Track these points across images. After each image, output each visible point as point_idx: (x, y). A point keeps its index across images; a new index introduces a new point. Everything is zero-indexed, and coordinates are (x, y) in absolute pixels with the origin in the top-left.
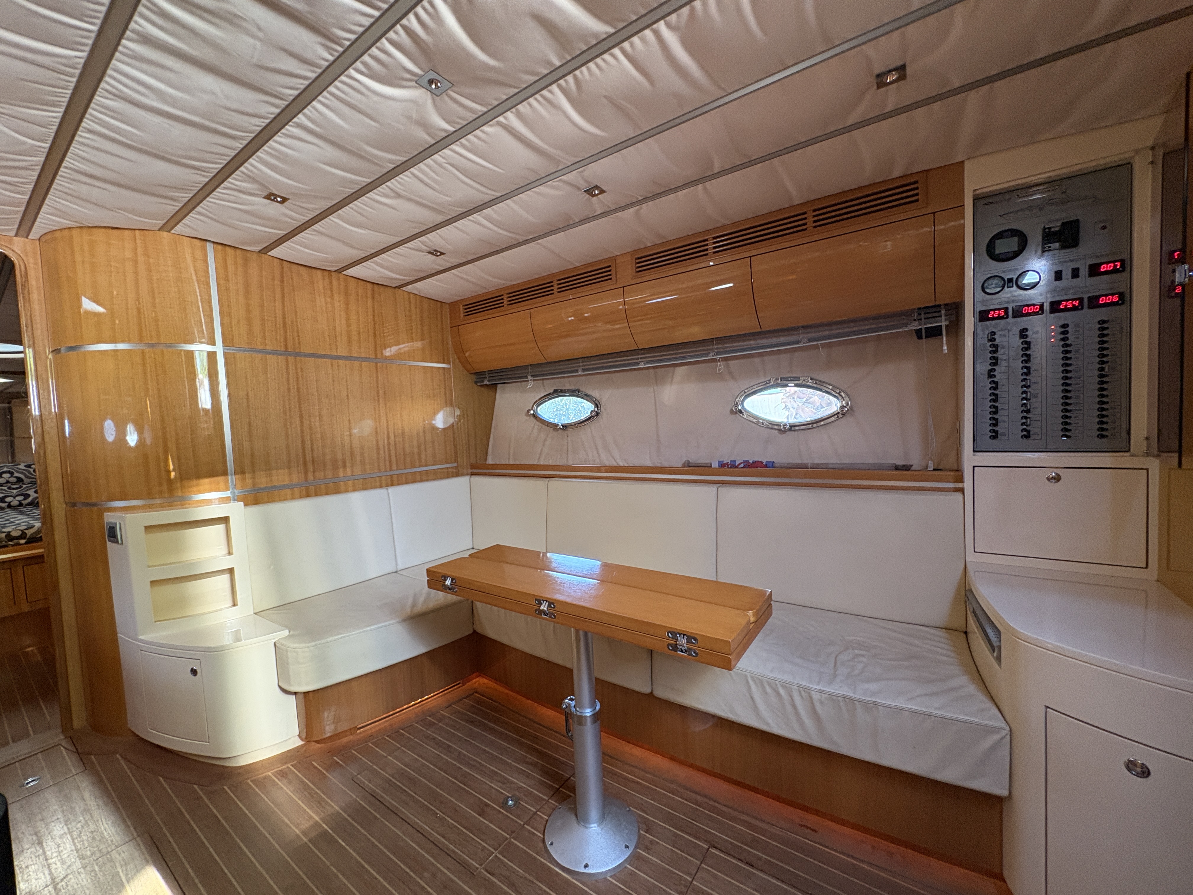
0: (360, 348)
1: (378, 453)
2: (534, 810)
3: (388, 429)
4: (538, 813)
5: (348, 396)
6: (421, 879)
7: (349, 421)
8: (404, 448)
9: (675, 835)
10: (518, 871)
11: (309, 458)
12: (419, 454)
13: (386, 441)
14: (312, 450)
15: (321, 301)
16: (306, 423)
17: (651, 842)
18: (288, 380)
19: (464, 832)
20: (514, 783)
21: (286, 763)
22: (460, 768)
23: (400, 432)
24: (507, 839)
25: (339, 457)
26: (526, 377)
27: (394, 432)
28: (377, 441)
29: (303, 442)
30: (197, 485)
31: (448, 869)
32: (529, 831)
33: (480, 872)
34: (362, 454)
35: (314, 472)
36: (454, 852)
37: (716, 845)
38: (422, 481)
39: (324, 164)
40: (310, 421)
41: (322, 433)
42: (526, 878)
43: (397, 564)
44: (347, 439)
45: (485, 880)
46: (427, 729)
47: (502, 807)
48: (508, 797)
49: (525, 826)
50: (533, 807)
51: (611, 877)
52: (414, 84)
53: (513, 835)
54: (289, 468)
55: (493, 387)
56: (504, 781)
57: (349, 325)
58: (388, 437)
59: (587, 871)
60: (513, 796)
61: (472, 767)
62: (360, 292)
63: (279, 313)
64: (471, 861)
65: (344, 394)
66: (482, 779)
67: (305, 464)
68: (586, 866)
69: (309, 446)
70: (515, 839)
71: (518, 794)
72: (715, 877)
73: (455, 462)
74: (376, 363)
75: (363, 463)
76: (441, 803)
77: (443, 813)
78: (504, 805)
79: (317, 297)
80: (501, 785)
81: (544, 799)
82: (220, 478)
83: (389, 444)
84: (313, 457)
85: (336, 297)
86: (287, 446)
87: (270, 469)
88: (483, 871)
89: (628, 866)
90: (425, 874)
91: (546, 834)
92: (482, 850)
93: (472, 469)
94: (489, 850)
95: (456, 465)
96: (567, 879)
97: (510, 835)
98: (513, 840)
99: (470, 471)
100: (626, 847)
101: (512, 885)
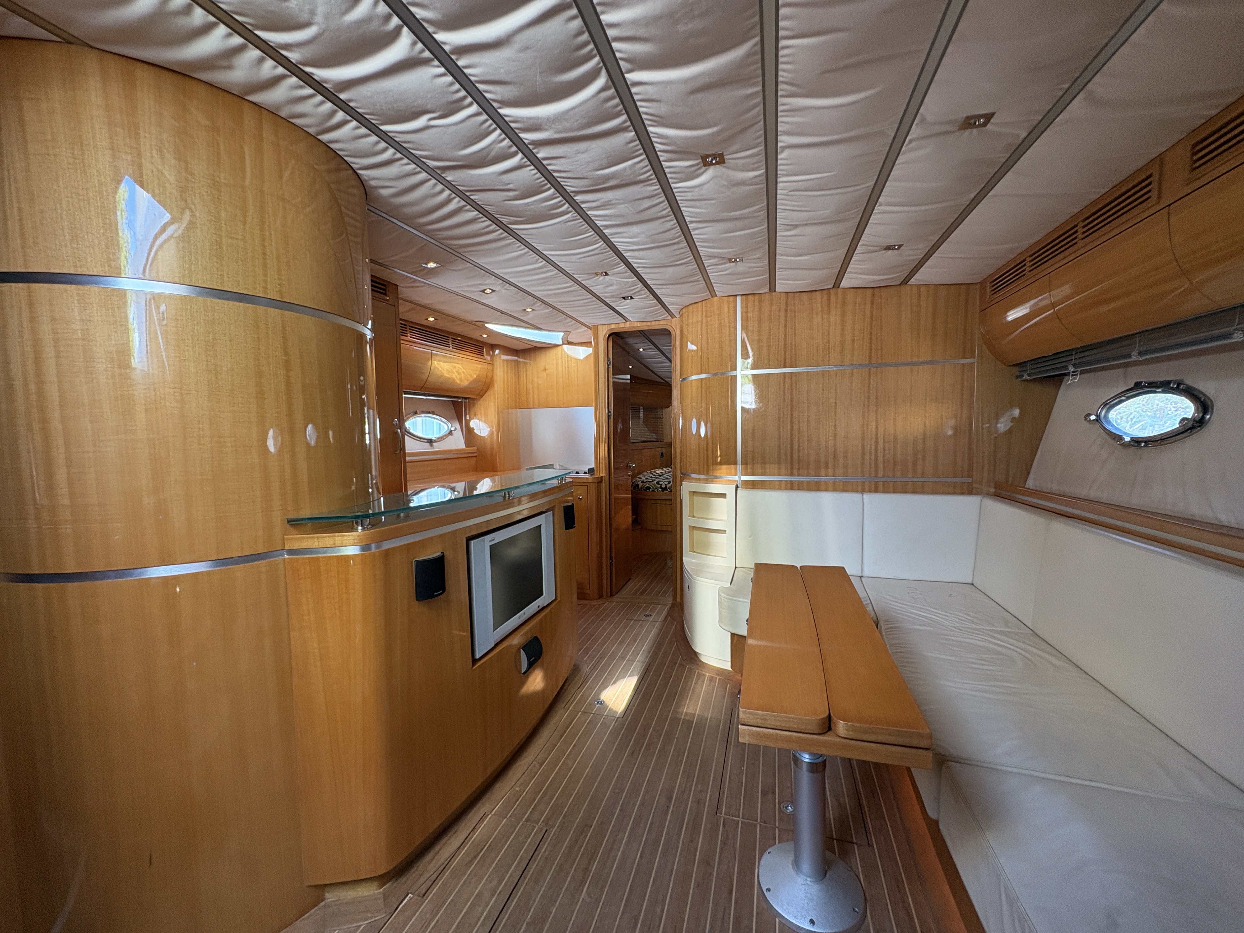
0: (853, 355)
1: (863, 459)
3: (877, 434)
5: (836, 403)
6: (696, 785)
7: (835, 425)
8: (894, 455)
10: (737, 842)
11: (795, 456)
12: (915, 464)
13: (873, 447)
14: (799, 451)
15: (818, 319)
16: (796, 427)
18: (784, 392)
19: (741, 791)
21: (717, 674)
23: (892, 437)
24: (757, 821)
25: (823, 459)
26: (1066, 367)
27: (884, 437)
28: (863, 446)
29: (792, 444)
30: (720, 469)
31: (711, 797)
32: (774, 834)
34: (846, 457)
35: (799, 469)
36: (724, 793)
38: (914, 492)
39: (726, 233)
40: (799, 426)
41: (808, 437)
43: (862, 570)
44: (831, 443)
45: (717, 824)
47: (780, 804)
48: (793, 803)
49: (777, 829)
51: (780, 922)
52: (704, 168)
53: (763, 824)
54: (779, 463)
55: (1057, 380)
57: (843, 335)
58: (877, 443)
59: (767, 894)
62: (858, 300)
63: (782, 338)
64: (724, 807)
65: (832, 401)
67: (792, 463)
68: (769, 890)
69: (796, 447)
70: (760, 827)
73: (969, 477)
74: (870, 369)
75: (846, 467)
76: (754, 763)
77: (746, 770)
78: (783, 805)
79: (815, 316)
82: (732, 466)
83: (876, 450)
84: (799, 457)
85: (833, 311)
86: (779, 447)
87: (764, 463)
88: (722, 819)
90: (700, 786)
91: (780, 845)
92: (736, 810)
93: (995, 488)
94: (739, 814)
95: (970, 480)
96: (754, 883)
97: (761, 821)
98: (758, 826)
99: (992, 490)
100: (812, 922)
101: (724, 843)
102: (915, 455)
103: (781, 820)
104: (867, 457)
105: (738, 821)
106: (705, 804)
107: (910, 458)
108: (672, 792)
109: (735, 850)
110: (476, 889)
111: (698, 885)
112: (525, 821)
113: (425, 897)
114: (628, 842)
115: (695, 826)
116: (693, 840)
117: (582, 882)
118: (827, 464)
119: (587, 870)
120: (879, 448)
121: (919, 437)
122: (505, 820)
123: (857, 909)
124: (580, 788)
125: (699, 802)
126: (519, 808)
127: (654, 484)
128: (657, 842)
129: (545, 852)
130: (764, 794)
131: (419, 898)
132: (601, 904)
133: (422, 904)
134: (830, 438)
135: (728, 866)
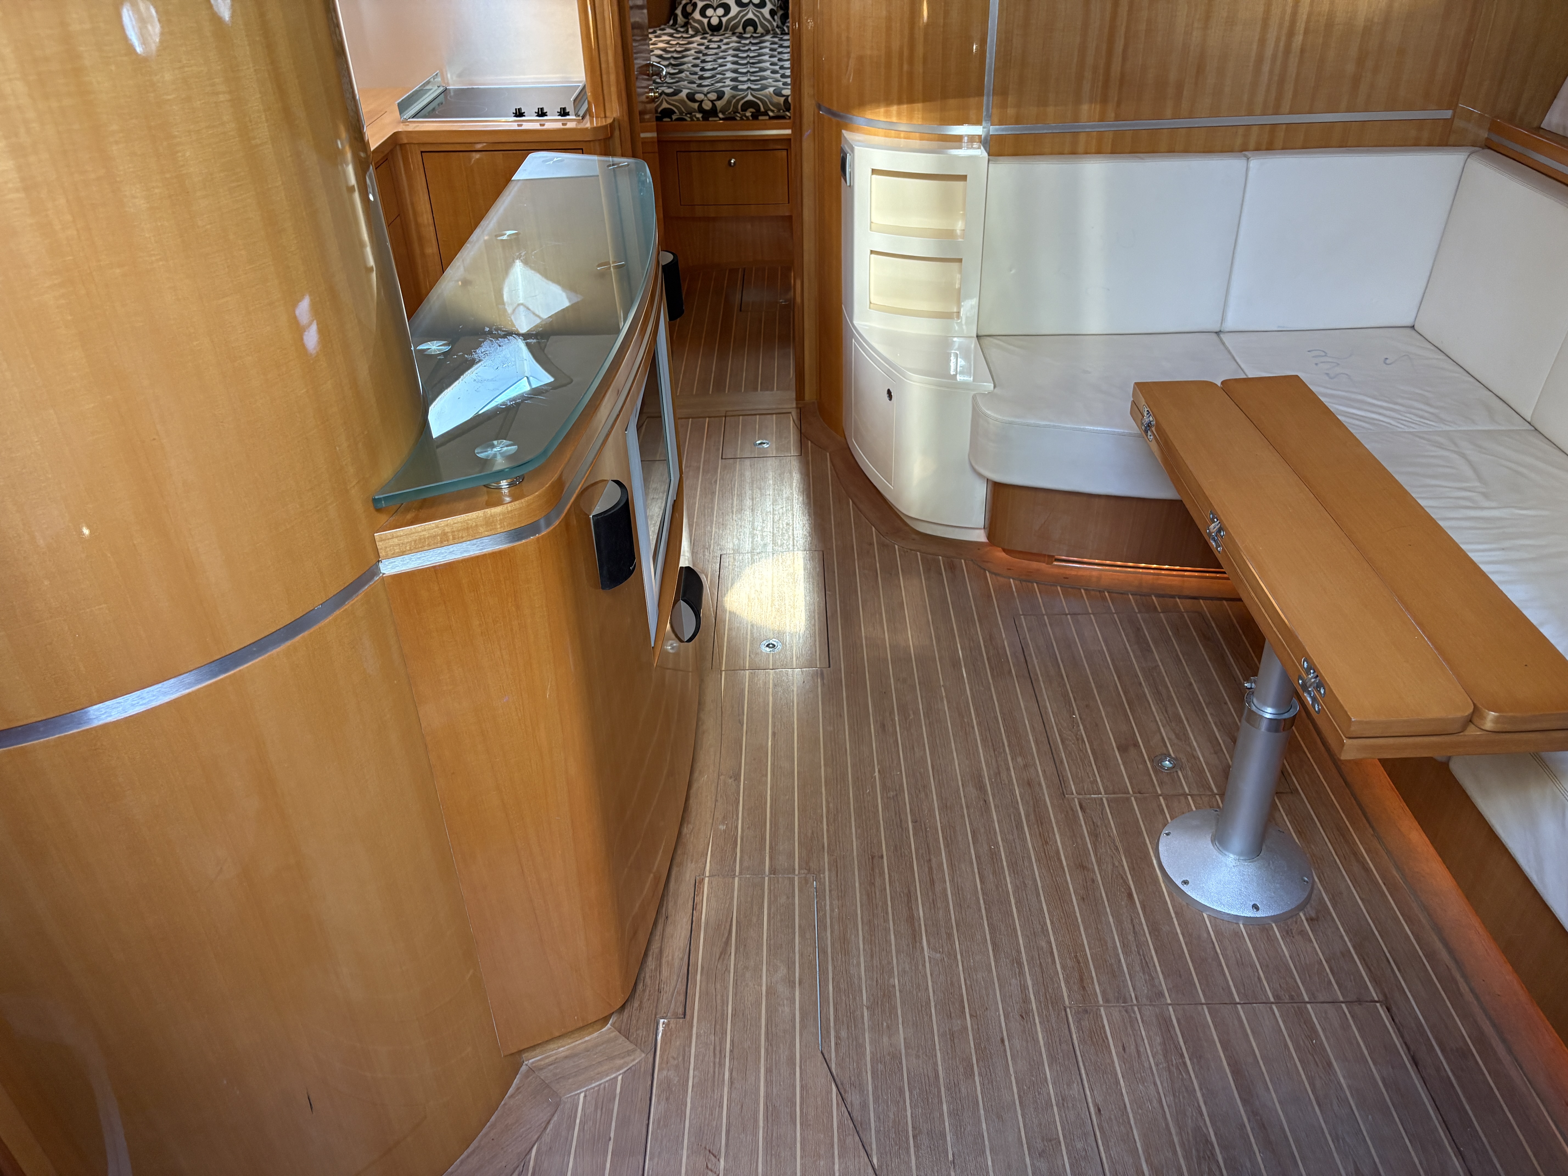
2: (1187, 792)
4: (1189, 797)
6: (1012, 759)
8: (1321, 61)
9: (1346, 954)
10: (1111, 829)
13: (1282, 44)
14: (1125, 58)
17: (1303, 933)
19: (1087, 751)
20: (1190, 745)
21: (961, 555)
22: (1140, 684)
23: (1323, 21)
24: (1129, 793)
25: (1173, 75)
28: (1262, 41)
29: (1111, 41)
31: (1044, 772)
32: (1160, 805)
33: (1073, 799)
34: (1221, 71)
35: (1119, 102)
36: (1062, 762)
37: (1394, 1009)
42: (1114, 840)
43: (1223, 320)
45: (1072, 810)
46: (1140, 612)
47: (1152, 761)
48: (1170, 755)
49: (1161, 798)
50: (1189, 788)
51: (1209, 916)
53: (1138, 795)
54: (1078, 89)
56: (1182, 736)
58: (1291, 34)
59: (1184, 888)
60: (1176, 759)
61: (1157, 694)
64: (1072, 783)
66: (1156, 714)
67: (1106, 88)
68: (1185, 882)
69: (1121, 48)
70: (1136, 800)
71: (1184, 760)
72: (1346, 1027)
73: (1448, 107)
76: (1087, 706)
77: (1081, 718)
78: (1157, 761)
80: (1173, 737)
81: (1212, 790)
83: (1288, 50)
88: (1076, 800)
89: (1241, 926)
90: (1019, 759)
91: (1175, 820)
92: (1092, 783)
93: (1490, 130)
94: (1098, 788)
95: (1448, 114)
96: (1157, 876)
97: (1134, 792)
98: (1133, 799)
99: (1484, 134)
100: (1255, 907)
101: (1094, 835)
102: (1361, 61)
103: (1161, 784)
104: (1266, 68)
105: (1102, 799)
106: (1040, 784)
107: (1350, 68)
108: (980, 777)
109: (1114, 841)
110: (760, 985)
111: (1082, 899)
112: (770, 873)
113: (688, 1017)
114: (951, 866)
115: (1040, 819)
116: (1045, 839)
117: (915, 937)
118: (1180, 86)
119: (911, 919)
120: (1294, 45)
121: (1376, 20)
122: (737, 879)
123: (1306, 879)
124: (828, 802)
125: (1029, 784)
126: (746, 857)
127: (682, 101)
128: (994, 855)
129: (832, 910)
130: (1123, 749)
131: (681, 1021)
132: (959, 957)
133: (692, 1027)
134: (1196, 25)
135: (1114, 864)
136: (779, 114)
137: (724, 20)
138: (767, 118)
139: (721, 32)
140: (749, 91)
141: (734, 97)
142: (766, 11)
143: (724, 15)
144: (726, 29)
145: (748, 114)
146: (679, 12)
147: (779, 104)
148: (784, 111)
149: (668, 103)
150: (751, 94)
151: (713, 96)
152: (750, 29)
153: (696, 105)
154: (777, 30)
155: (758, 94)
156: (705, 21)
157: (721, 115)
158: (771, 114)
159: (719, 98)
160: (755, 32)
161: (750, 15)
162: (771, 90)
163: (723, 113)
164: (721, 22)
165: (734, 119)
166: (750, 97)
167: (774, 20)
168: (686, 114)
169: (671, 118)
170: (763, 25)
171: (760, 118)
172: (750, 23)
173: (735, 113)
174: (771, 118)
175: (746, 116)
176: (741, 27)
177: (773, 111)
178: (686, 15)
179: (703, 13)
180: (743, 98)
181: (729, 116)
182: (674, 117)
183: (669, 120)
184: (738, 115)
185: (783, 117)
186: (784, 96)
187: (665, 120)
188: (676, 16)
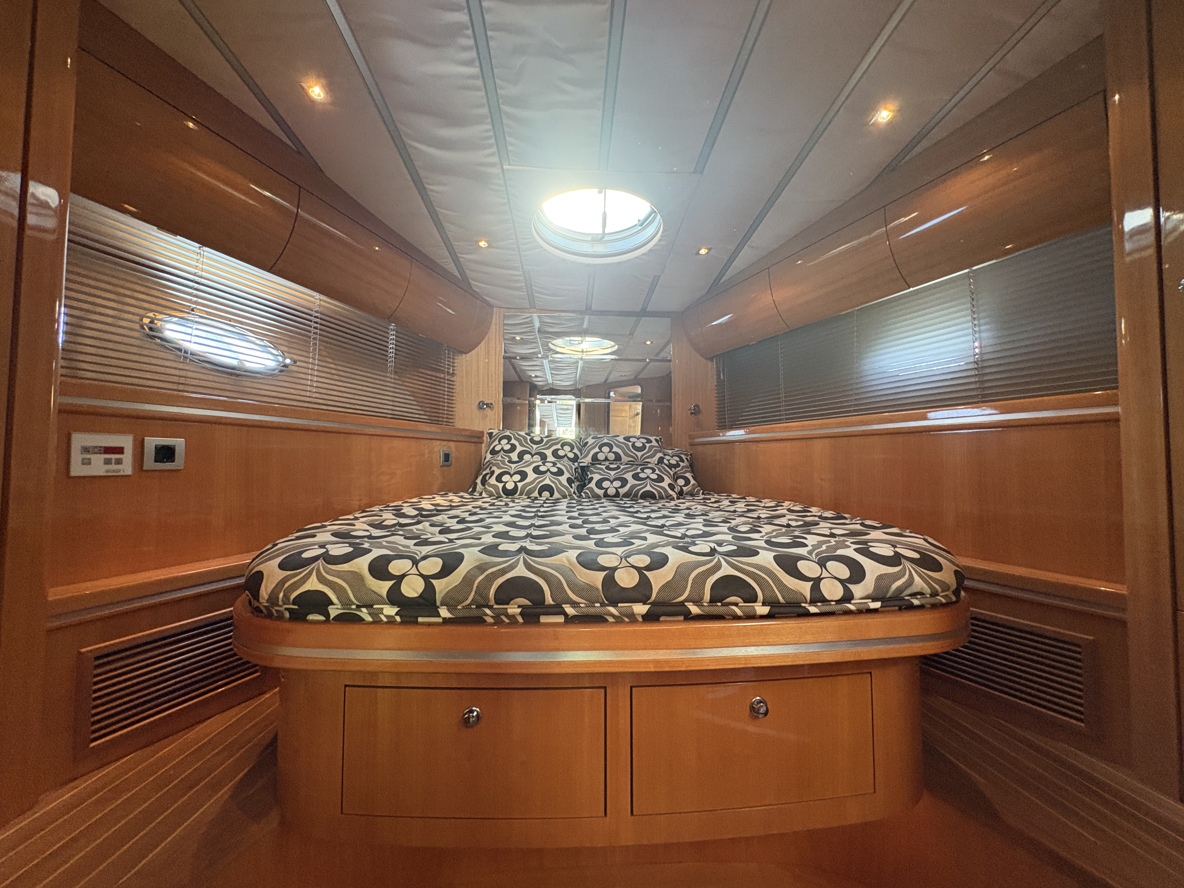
136: (591, 611)
137: (520, 485)
138: (561, 619)
139: (516, 496)
140: (522, 555)
141: (481, 568)
142: (563, 479)
143: (520, 481)
144: (521, 494)
145: (513, 610)
146: (479, 481)
147: (591, 588)
148: (603, 605)
149: (322, 580)
150: (526, 563)
151: (433, 566)
152: (546, 494)
153: (384, 587)
154: (574, 495)
155: (543, 563)
156: (500, 485)
157: (444, 613)
158: (570, 610)
159: (445, 571)
160: (551, 496)
161: (547, 482)
162: (573, 554)
163: (451, 608)
164: (516, 486)
165: (479, 620)
166: (520, 571)
167: (572, 487)
168: (358, 607)
169: (327, 615)
170: (560, 491)
171: (544, 619)
172: (549, 488)
173: (479, 606)
174: (570, 620)
175: (507, 616)
176: (537, 491)
177: (574, 604)
178: (484, 482)
179: (499, 479)
180: (504, 572)
181: (466, 613)
182: (334, 612)
183: (322, 618)
184: (488, 611)
185: (599, 619)
186: (603, 569)
187: (311, 617)
188: (476, 484)
